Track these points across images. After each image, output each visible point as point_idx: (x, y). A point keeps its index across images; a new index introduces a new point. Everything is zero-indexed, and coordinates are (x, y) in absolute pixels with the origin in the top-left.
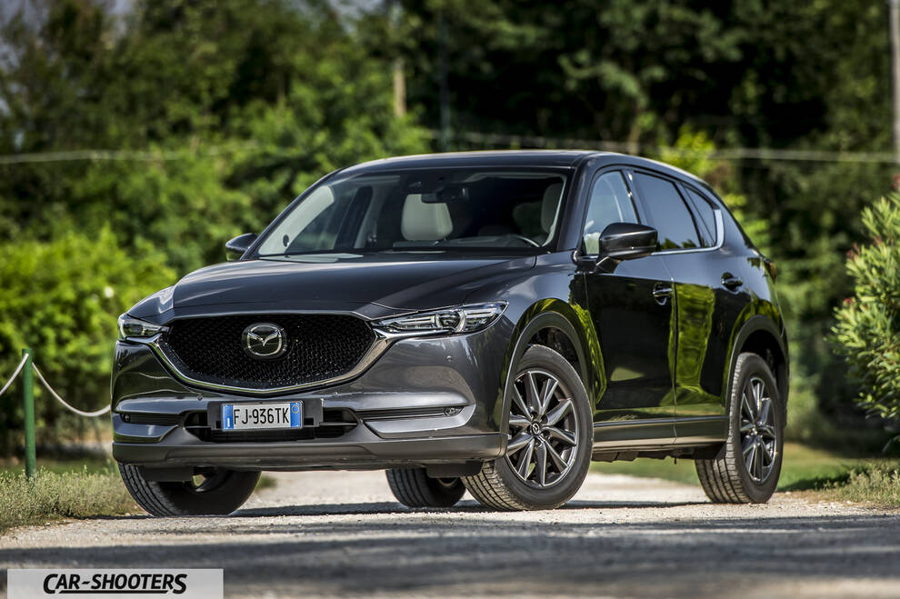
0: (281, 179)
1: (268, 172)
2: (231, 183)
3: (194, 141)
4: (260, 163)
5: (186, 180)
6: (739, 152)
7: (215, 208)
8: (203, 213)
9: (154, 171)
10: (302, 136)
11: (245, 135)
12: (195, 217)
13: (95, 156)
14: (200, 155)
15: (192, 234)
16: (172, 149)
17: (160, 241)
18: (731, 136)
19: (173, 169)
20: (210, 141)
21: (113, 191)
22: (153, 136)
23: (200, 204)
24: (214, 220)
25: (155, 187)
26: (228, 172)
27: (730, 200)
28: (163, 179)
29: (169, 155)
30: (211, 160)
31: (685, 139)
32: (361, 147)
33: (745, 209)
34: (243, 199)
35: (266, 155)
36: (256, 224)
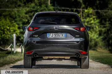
0: (33, 13)
1: (31, 12)
2: (26, 13)
3: (21, 7)
4: (30, 11)
5: (20, 13)
6: (96, 10)
7: (24, 17)
8: (22, 17)
10: (36, 7)
11: (28, 7)
12: (21, 18)
13: (7, 9)
14: (22, 10)
15: (21, 20)
16: (18, 9)
17: (16, 21)
18: (95, 8)
19: (18, 11)
20: (23, 8)
21: (10, 14)
22: (15, 7)
23: (22, 16)
24: (24, 18)
25: (15, 14)
26: (26, 12)
27: (94, 17)
28: (17, 13)
29: (18, 10)
30: (23, 10)
31: (88, 8)
32: (44, 9)
33: (96, 18)
34: (28, 16)
35: (31, 10)
36: (29, 19)
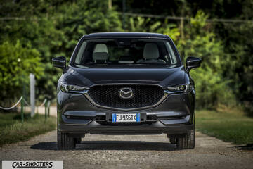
0: (74, 26)
1: (70, 24)
2: (58, 28)
4: (67, 22)
5: (45, 27)
7: (53, 35)
8: (49, 37)
9: (35, 23)
10: (80, 13)
12: (47, 38)
13: (17, 19)
14: (49, 19)
15: (47, 43)
16: (40, 17)
17: (35, 45)
19: (40, 22)
20: (53, 15)
22: (35, 14)
23: (48, 34)
24: (52, 39)
25: (35, 28)
26: (58, 24)
28: (37, 25)
29: (40, 19)
30: (52, 21)
32: (98, 17)
33: (216, 38)
34: (62, 33)
35: (69, 19)
36: (66, 40)
